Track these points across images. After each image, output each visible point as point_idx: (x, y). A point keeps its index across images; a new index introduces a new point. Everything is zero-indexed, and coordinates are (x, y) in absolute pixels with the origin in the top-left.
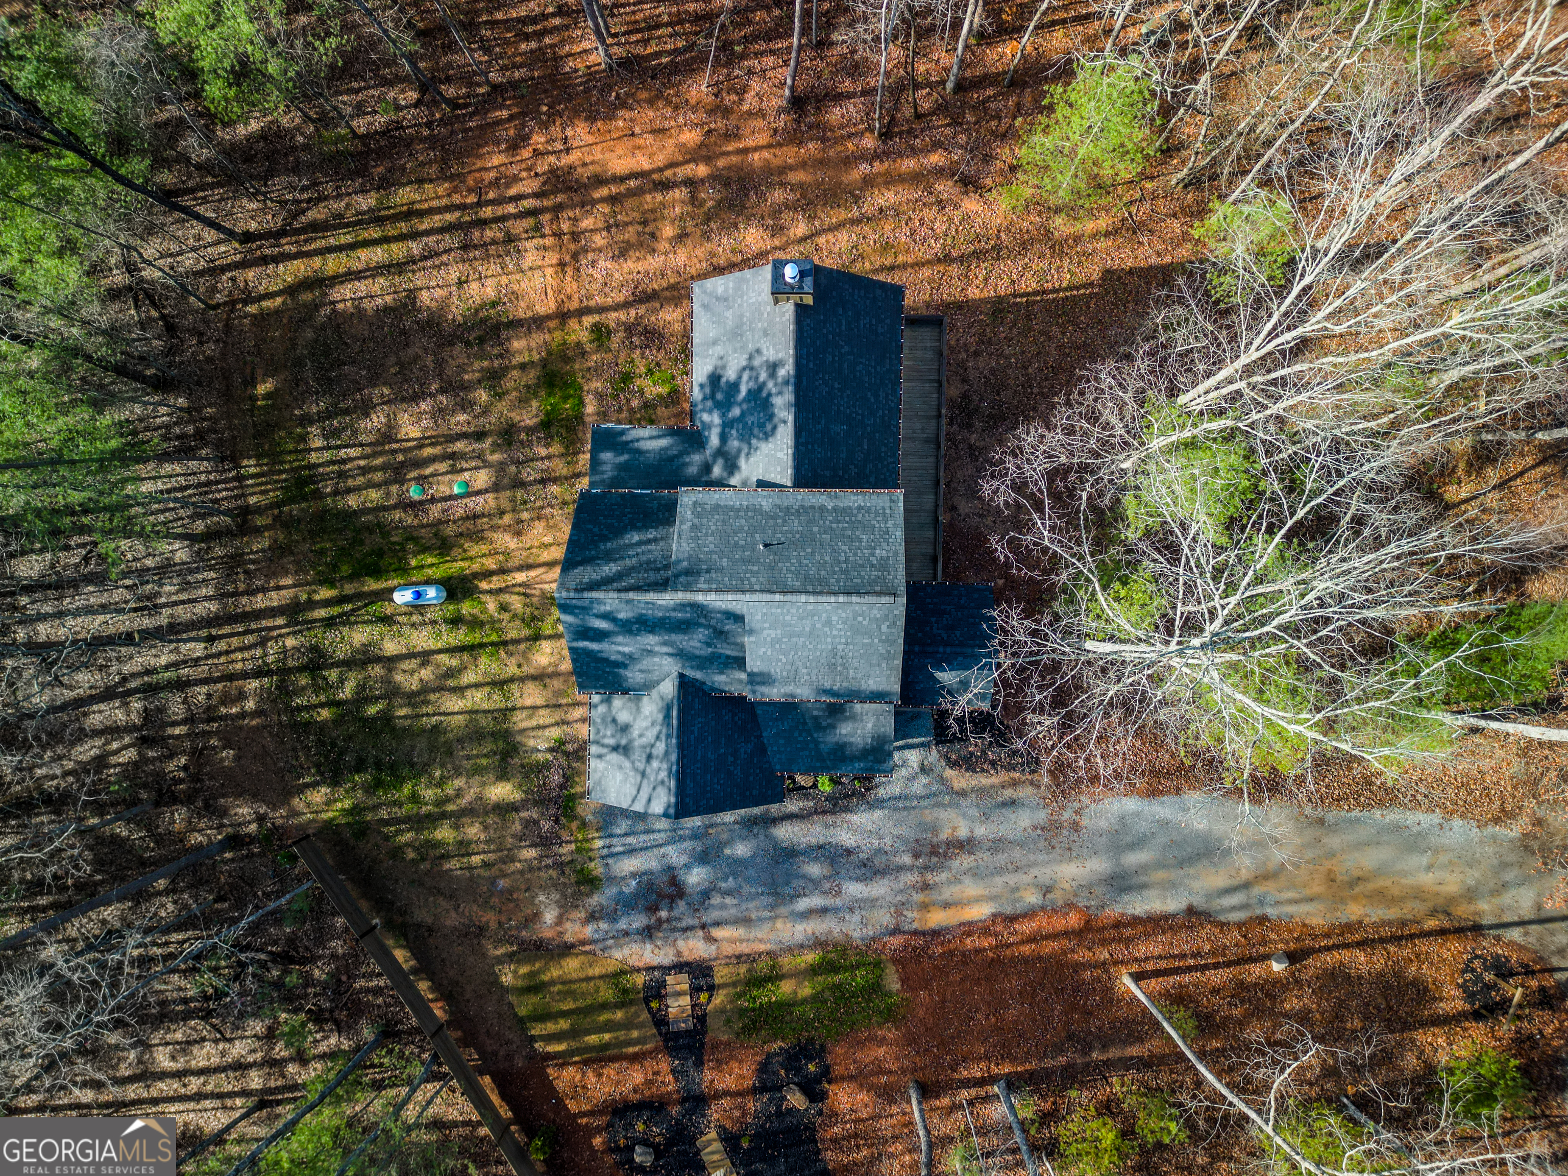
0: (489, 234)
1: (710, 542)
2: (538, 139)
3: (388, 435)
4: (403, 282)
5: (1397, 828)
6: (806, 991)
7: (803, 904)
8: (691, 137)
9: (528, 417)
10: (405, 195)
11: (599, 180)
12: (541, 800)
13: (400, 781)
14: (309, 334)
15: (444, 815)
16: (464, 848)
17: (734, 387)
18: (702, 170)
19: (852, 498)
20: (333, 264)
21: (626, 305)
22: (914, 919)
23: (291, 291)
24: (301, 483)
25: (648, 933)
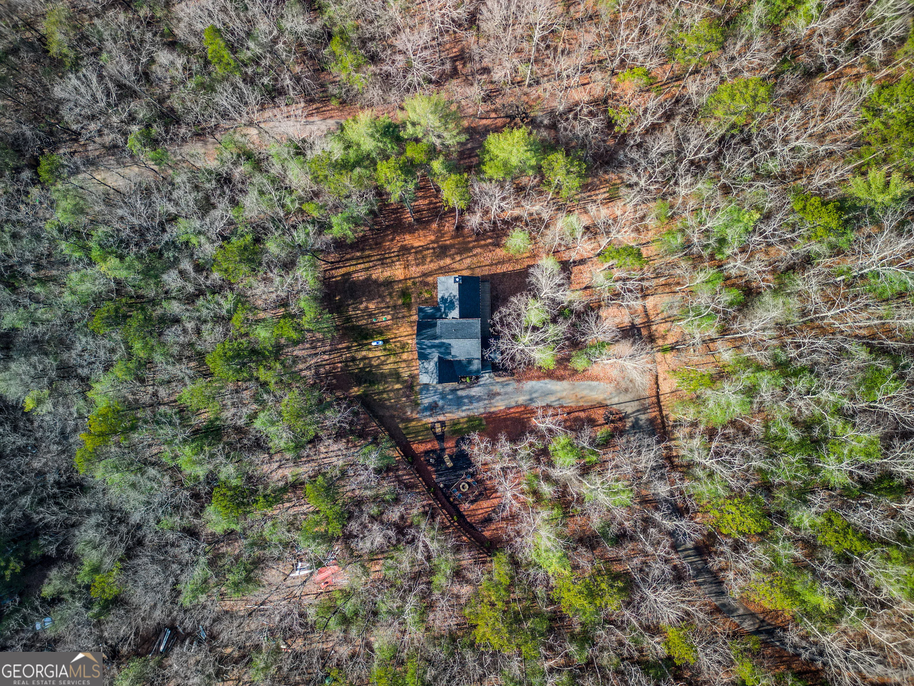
0: (388, 261)
1: (444, 330)
2: (397, 238)
3: (367, 308)
4: (369, 273)
5: (590, 385)
6: (465, 426)
7: (464, 408)
8: (433, 238)
9: (400, 302)
10: (367, 253)
11: (413, 247)
12: (406, 387)
13: (375, 384)
14: (347, 285)
15: (385, 392)
16: (390, 399)
17: (447, 299)
18: (436, 245)
19: (471, 320)
20: (352, 269)
21: (420, 277)
22: (488, 410)
23: (343, 275)
24: (348, 319)
25: (431, 416)
